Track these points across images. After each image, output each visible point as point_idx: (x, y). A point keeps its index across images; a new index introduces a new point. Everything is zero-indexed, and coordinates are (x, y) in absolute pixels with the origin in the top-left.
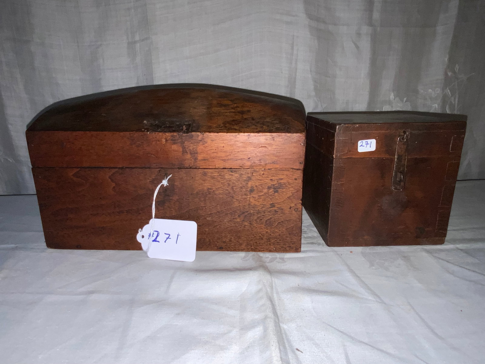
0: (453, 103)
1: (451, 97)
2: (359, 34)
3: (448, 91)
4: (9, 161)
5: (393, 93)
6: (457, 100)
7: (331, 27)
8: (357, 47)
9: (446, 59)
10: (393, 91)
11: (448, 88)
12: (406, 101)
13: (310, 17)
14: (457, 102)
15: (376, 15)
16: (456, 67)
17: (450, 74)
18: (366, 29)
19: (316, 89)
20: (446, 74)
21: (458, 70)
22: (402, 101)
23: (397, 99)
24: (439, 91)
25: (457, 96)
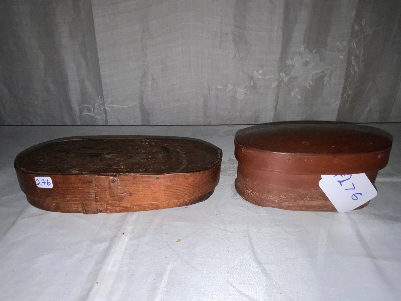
0: (359, 54)
1: (357, 49)
3: (354, 44)
5: (304, 45)
6: (362, 51)
9: (354, 14)
10: (304, 43)
11: (353, 41)
12: (315, 53)
14: (361, 54)
16: (363, 21)
17: (356, 28)
19: (234, 41)
20: (353, 27)
21: (364, 23)
22: (312, 53)
23: (307, 50)
24: (345, 43)
25: (362, 48)
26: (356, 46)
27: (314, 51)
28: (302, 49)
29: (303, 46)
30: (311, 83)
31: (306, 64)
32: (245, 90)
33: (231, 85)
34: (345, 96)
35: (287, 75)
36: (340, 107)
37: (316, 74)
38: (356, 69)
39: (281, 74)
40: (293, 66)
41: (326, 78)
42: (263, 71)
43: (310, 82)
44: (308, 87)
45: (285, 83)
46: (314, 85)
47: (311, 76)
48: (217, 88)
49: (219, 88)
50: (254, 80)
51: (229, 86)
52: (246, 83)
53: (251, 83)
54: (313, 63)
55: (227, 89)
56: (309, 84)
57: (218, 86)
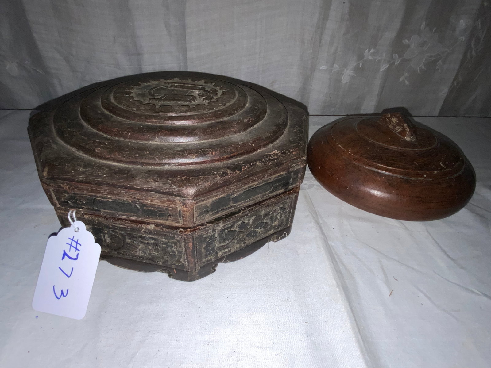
0: (480, 36)
1: (480, 30)
4: (39, 72)
6: (484, 33)
10: (426, 19)
11: (479, 20)
12: (434, 32)
14: (483, 36)
17: (486, 4)
20: (482, 4)
22: (432, 31)
23: (428, 28)
24: (470, 22)
26: (480, 26)
27: (435, 29)
28: (423, 26)
29: (424, 23)
30: (423, 67)
31: (423, 44)
32: (352, 72)
33: (337, 66)
34: (455, 83)
35: (400, 57)
36: (447, 96)
37: (431, 56)
38: (473, 53)
39: (394, 55)
40: (408, 46)
41: (440, 62)
42: (375, 51)
43: (422, 66)
44: (419, 71)
45: (396, 66)
46: (426, 69)
47: (425, 59)
48: (321, 68)
49: (324, 68)
50: (363, 61)
51: (335, 67)
52: (355, 65)
53: (360, 64)
54: (429, 44)
55: (332, 70)
56: (421, 69)
57: (322, 66)
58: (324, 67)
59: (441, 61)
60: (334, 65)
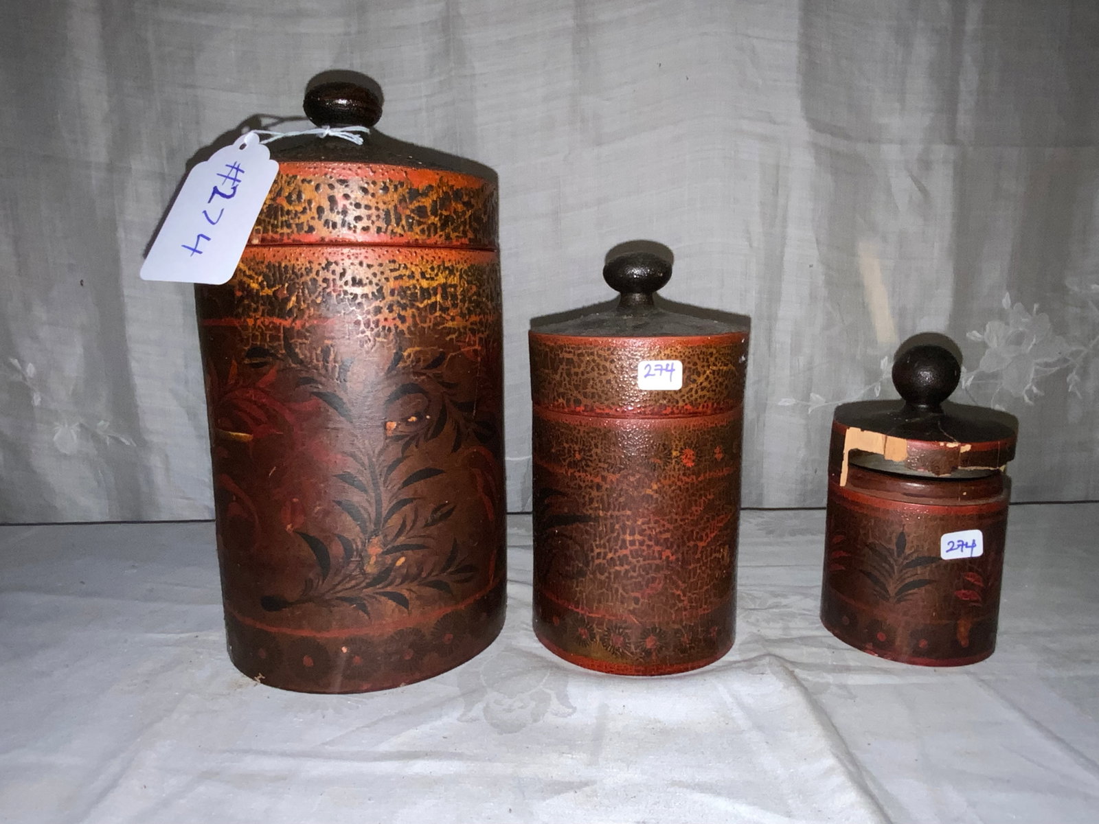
2: (926, 164)
4: (123, 443)
5: (1009, 292)
7: (861, 147)
8: (923, 190)
10: (1009, 288)
12: (1038, 312)
13: (816, 125)
15: (964, 120)
18: (941, 151)
19: (829, 282)
22: (1028, 310)
23: (1019, 305)
27: (1036, 306)
28: (1006, 301)
29: (1008, 294)
30: (1035, 390)
31: (1018, 339)
33: (818, 396)
35: (969, 369)
37: (1047, 365)
40: (984, 345)
41: (1073, 377)
43: (1031, 387)
44: (1026, 399)
45: (966, 390)
46: (1042, 394)
47: (1033, 371)
48: (780, 404)
49: (787, 404)
50: (881, 382)
51: (814, 398)
52: (863, 392)
53: (875, 389)
54: (1034, 340)
55: (809, 406)
56: (1030, 392)
57: (783, 400)
58: (788, 402)
59: (1074, 373)
60: (812, 395)
